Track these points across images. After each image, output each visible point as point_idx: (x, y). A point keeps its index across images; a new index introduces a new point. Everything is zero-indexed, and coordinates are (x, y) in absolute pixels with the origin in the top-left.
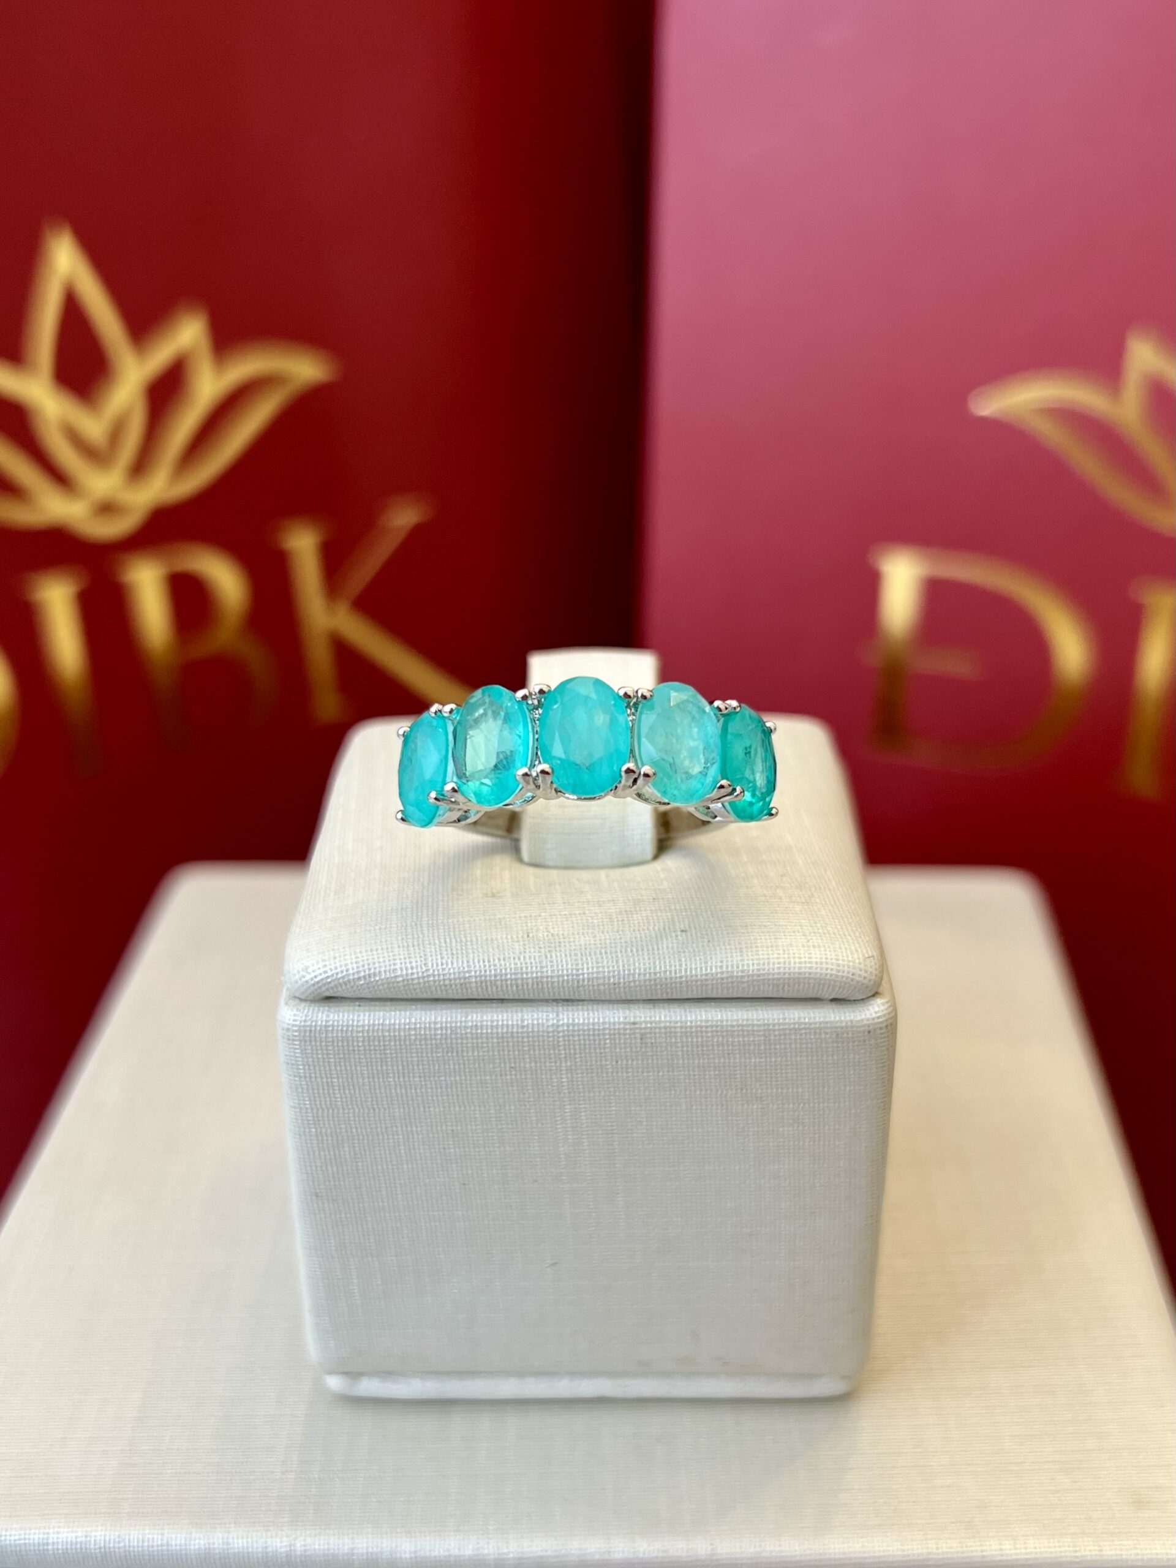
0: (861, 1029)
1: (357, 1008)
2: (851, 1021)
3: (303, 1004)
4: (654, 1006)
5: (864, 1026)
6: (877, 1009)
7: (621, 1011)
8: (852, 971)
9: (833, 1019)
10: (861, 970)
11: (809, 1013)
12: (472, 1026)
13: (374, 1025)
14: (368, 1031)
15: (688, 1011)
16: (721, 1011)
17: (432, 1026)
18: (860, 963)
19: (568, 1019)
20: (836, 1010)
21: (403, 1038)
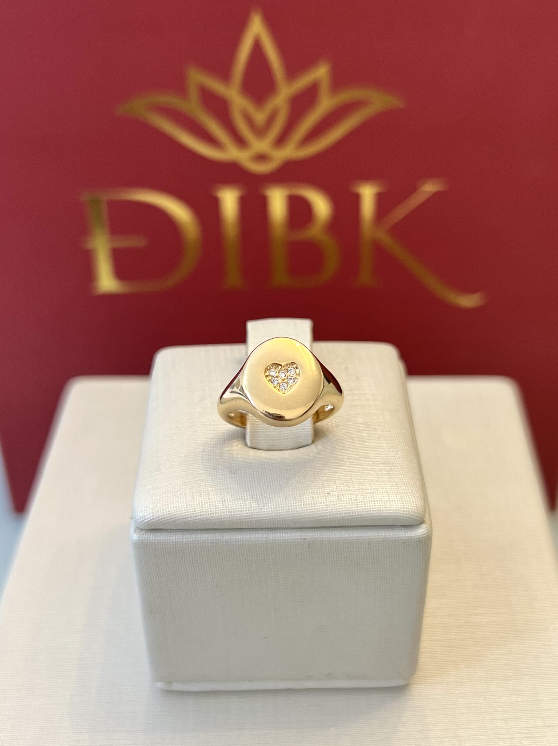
0: (415, 540)
1: (169, 533)
2: (411, 537)
3: (143, 532)
4: (315, 530)
5: (417, 538)
6: (423, 530)
7: (298, 533)
8: (411, 513)
9: (401, 536)
10: (415, 513)
11: (390, 533)
12: (226, 541)
13: (178, 542)
14: (175, 545)
15: (331, 532)
16: (347, 532)
17: (206, 542)
18: (415, 509)
19: (273, 538)
20: (403, 531)
21: (192, 547)
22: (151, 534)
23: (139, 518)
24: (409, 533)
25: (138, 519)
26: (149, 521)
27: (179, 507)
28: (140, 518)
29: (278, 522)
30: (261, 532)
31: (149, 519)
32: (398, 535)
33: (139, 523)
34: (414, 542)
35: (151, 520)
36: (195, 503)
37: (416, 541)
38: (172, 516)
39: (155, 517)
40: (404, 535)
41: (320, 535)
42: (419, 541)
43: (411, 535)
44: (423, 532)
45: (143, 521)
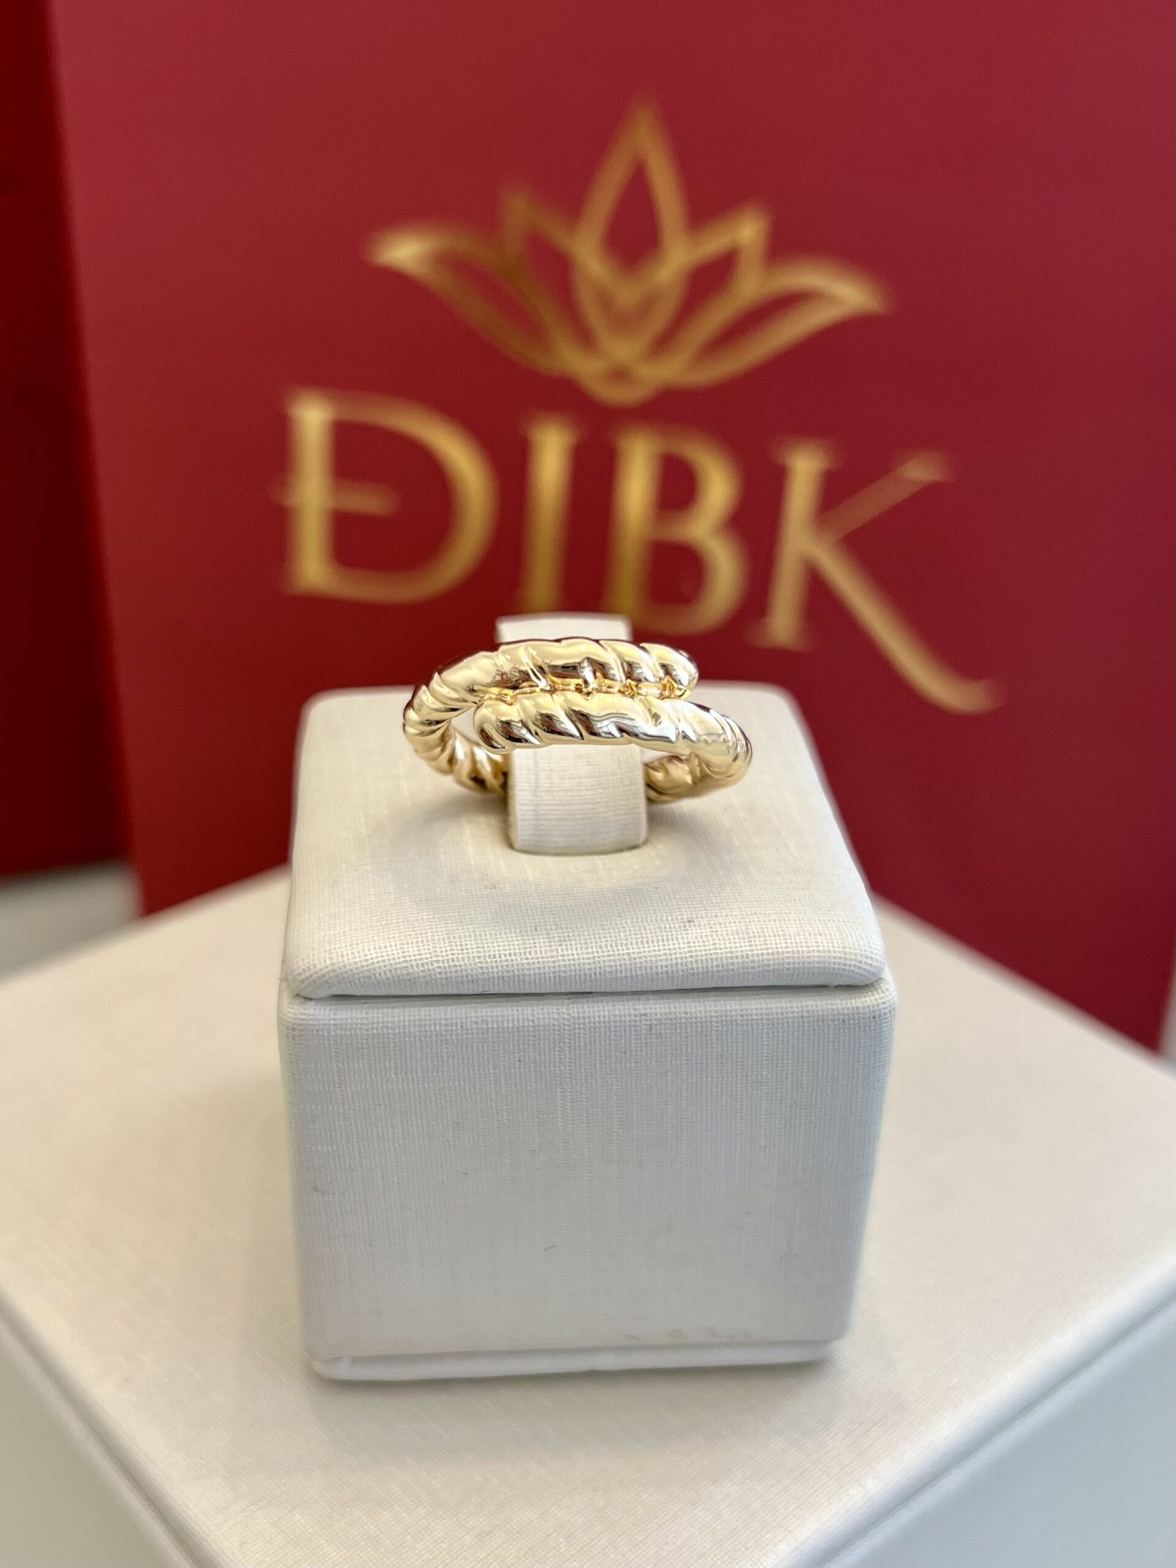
22: (325, 1009)
23: (301, 971)
24: (853, 1001)
25: (300, 974)
26: (324, 976)
27: (385, 947)
28: (304, 970)
29: (590, 976)
30: (555, 1002)
31: (325, 970)
32: (832, 1004)
33: (302, 981)
34: (864, 1018)
35: (328, 972)
36: (420, 940)
37: (869, 1018)
38: (373, 964)
39: (337, 966)
40: (844, 1006)
41: (675, 1008)
42: (874, 1017)
43: (859, 1004)
44: (880, 998)
45: (311, 976)
